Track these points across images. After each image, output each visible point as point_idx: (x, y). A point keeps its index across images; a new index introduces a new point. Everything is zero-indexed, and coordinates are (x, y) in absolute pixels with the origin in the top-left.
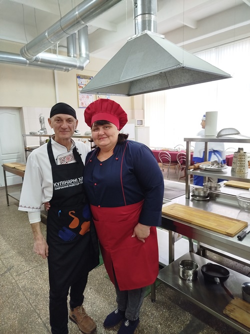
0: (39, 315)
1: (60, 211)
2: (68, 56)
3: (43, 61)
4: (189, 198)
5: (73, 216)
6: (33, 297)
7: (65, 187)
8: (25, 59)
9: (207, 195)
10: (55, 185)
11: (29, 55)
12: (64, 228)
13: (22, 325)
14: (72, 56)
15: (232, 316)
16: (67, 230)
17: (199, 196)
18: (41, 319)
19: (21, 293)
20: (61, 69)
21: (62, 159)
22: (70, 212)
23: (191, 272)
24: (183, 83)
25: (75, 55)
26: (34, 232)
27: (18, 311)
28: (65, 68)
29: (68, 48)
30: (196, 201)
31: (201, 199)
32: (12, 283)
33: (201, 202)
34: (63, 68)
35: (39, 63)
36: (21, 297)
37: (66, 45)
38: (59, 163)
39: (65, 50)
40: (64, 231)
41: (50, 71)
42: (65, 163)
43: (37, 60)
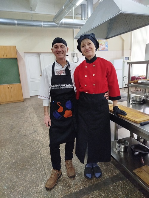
0: (40, 153)
1: (54, 102)
2: (81, 19)
3: (66, 24)
4: (130, 102)
5: (59, 105)
6: (41, 145)
7: (57, 88)
8: (55, 24)
9: (142, 100)
10: (52, 86)
11: (57, 21)
12: (55, 111)
13: (32, 156)
14: (84, 19)
15: (137, 175)
16: (57, 113)
17: (136, 101)
18: (41, 155)
19: (36, 142)
20: (77, 28)
21: (58, 72)
22: (58, 103)
23: (123, 146)
24: (138, 26)
25: (85, 19)
26: (44, 111)
27: (32, 150)
28: (79, 27)
29: (81, 14)
30: (134, 104)
31: (138, 103)
32: (34, 138)
33: (137, 105)
34: (78, 27)
35: (63, 25)
36: (36, 144)
37: (80, 13)
38: (56, 74)
39: (80, 16)
40: (55, 113)
41: (71, 30)
42: (59, 75)
43: (62, 24)
